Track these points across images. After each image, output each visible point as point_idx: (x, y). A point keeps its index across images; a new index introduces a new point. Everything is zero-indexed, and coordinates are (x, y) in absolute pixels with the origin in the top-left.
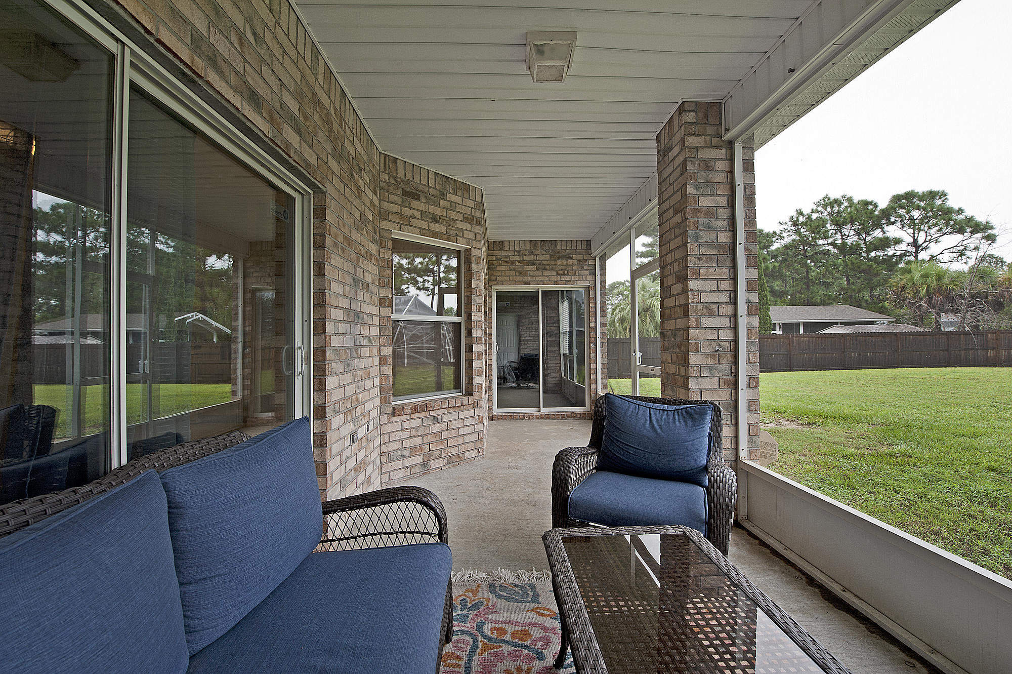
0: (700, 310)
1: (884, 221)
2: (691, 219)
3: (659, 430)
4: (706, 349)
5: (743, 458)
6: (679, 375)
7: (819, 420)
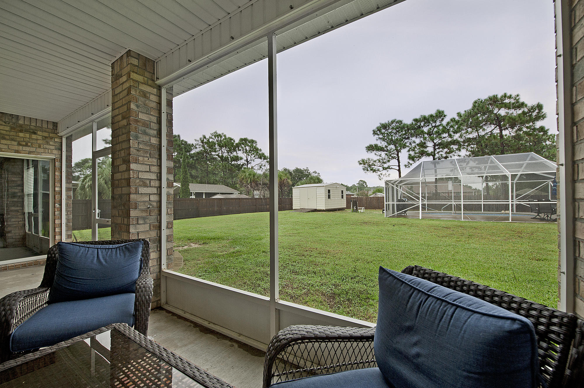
0: (138, 182)
1: (237, 149)
2: (133, 125)
3: (104, 263)
4: (141, 206)
5: (164, 269)
6: (123, 224)
7: (207, 241)
